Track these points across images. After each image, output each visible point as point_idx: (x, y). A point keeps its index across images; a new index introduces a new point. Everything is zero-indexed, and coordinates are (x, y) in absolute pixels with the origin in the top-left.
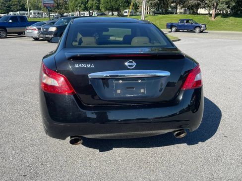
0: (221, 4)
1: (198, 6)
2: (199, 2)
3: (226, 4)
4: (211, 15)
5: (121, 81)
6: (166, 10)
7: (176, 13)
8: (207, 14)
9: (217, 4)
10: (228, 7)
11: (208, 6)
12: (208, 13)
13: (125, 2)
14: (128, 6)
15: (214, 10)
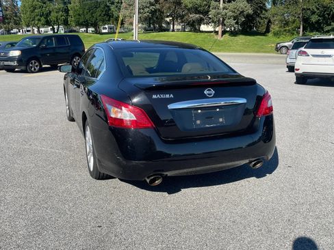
0: (229, 19)
1: (200, 21)
2: (202, 16)
3: (234, 20)
4: (217, 32)
5: (199, 111)
6: (160, 26)
7: (173, 31)
8: (212, 32)
9: (224, 20)
10: (237, 23)
11: (213, 22)
12: (213, 30)
13: (104, 15)
14: (109, 20)
15: (221, 26)
